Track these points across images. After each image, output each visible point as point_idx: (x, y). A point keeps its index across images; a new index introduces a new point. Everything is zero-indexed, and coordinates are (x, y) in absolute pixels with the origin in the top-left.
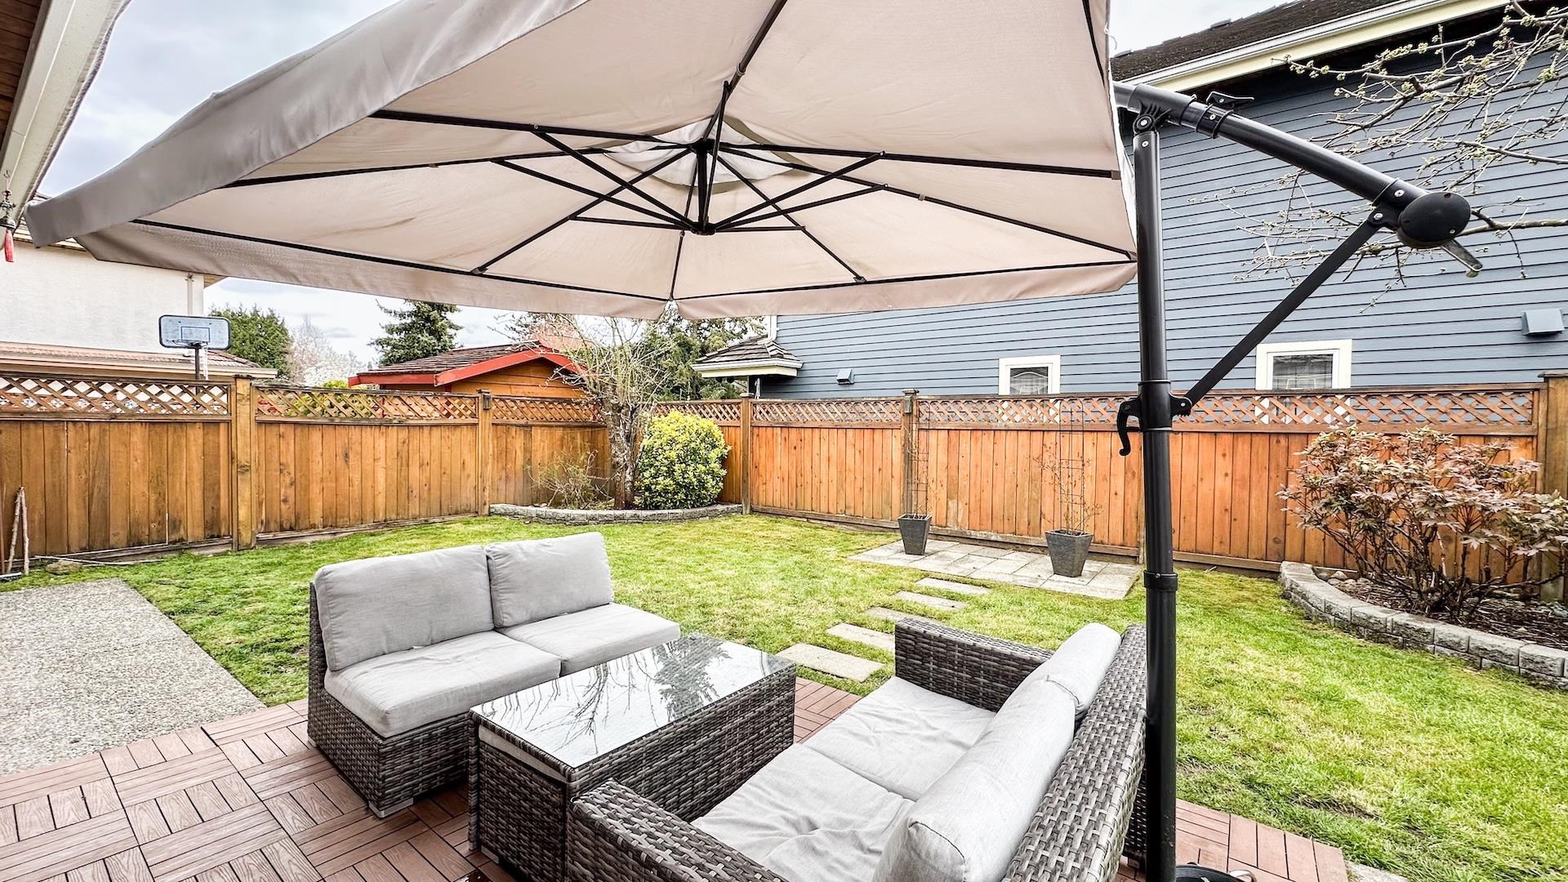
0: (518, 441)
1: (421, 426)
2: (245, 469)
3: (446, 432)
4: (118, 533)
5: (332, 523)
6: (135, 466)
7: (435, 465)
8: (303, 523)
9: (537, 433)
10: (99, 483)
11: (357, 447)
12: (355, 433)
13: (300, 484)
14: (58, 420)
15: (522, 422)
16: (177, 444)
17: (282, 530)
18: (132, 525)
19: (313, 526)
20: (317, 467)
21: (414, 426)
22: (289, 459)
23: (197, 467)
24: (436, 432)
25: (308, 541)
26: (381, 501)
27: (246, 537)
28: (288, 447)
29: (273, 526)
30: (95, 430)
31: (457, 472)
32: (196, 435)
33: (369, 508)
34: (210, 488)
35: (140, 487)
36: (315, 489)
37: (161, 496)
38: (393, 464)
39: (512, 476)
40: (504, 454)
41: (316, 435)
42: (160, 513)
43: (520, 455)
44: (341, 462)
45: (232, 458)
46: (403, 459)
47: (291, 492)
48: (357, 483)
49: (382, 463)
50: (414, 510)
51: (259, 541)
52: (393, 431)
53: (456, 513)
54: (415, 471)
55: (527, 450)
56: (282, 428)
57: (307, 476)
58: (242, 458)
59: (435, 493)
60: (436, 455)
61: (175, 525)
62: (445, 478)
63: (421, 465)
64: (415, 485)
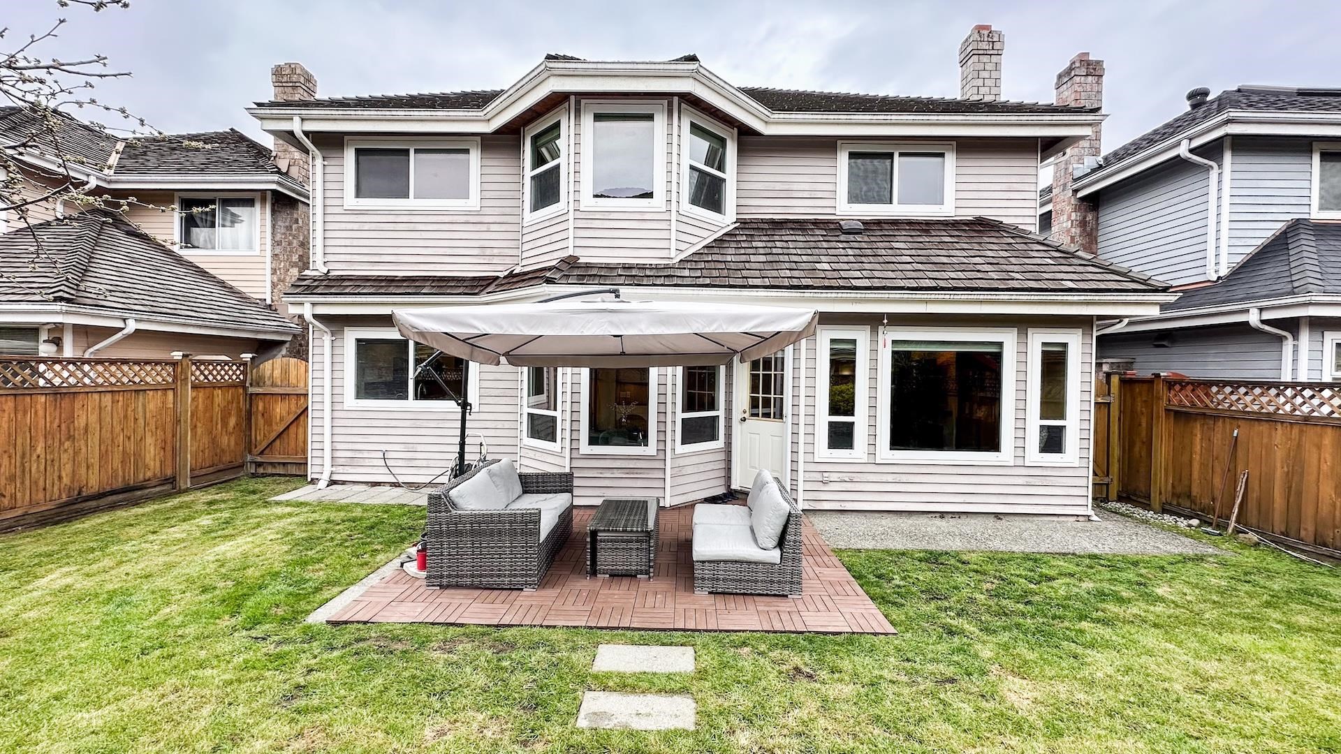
4: (1308, 530)
10: (1296, 478)
14: (1272, 419)
18: (1319, 524)
30: (1296, 430)
35: (1327, 489)
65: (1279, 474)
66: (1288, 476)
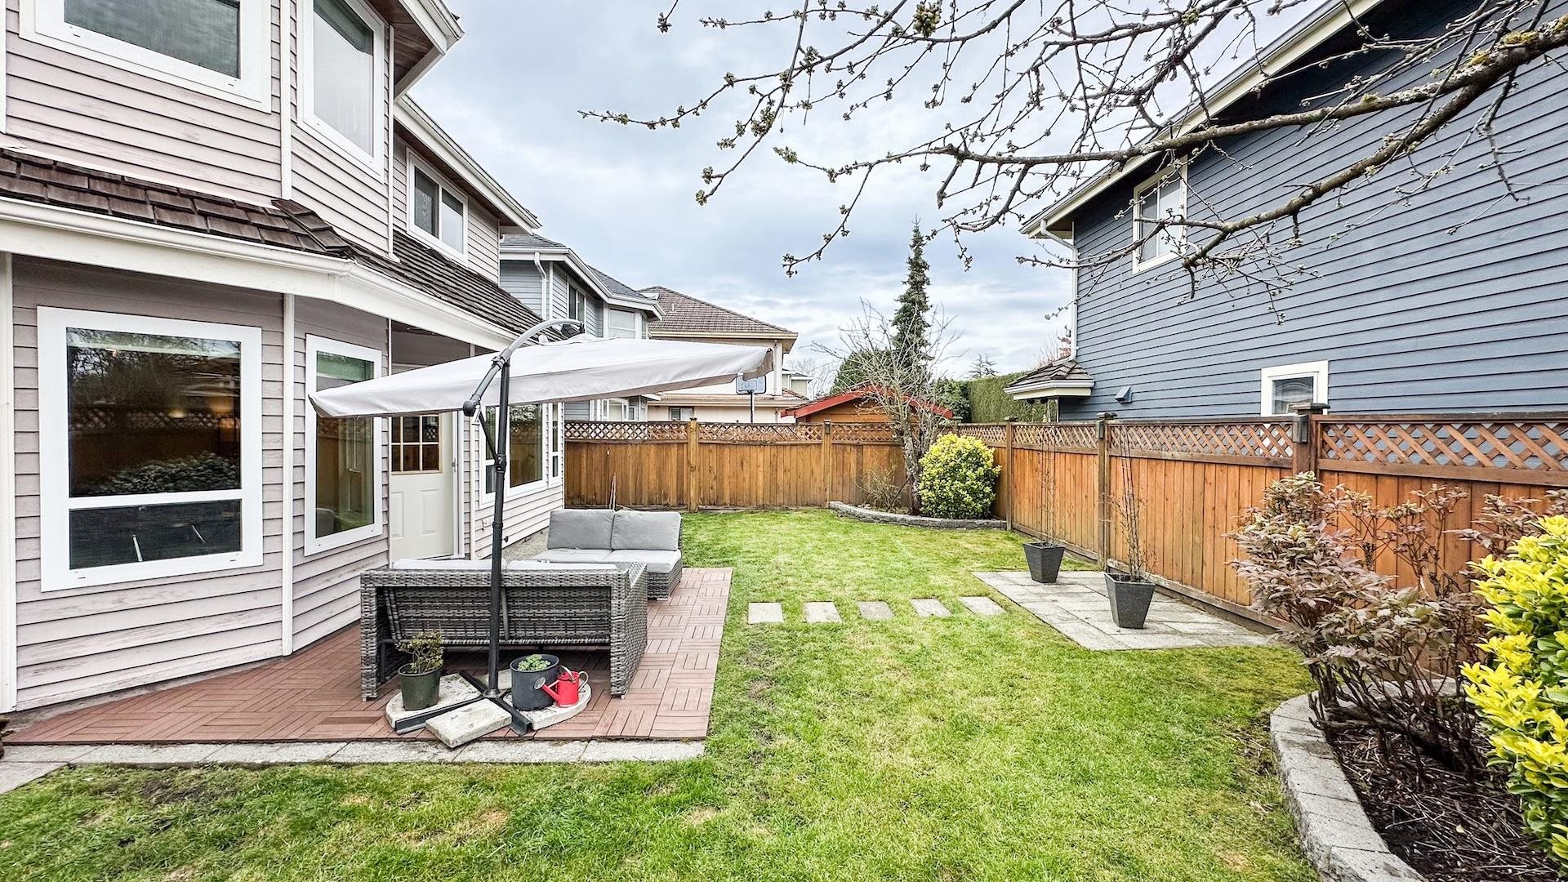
0: (852, 457)
1: (784, 445)
2: (693, 469)
3: (801, 450)
4: (645, 500)
5: (734, 504)
6: (651, 465)
7: (793, 471)
8: (721, 502)
9: (867, 451)
10: (639, 473)
11: (747, 458)
12: (747, 449)
13: (719, 479)
14: (626, 443)
15: (855, 442)
16: (667, 455)
17: (710, 504)
18: (650, 494)
19: (725, 504)
20: (727, 469)
21: (780, 445)
22: (714, 464)
23: (675, 467)
24: (794, 449)
25: (722, 512)
26: (760, 492)
27: (693, 506)
28: (713, 460)
29: (706, 502)
31: (808, 475)
32: (674, 449)
33: (754, 497)
34: (680, 479)
35: (653, 476)
36: (726, 482)
37: (660, 481)
38: (768, 469)
39: (847, 481)
40: (842, 465)
41: (727, 450)
42: (660, 490)
43: (853, 466)
44: (739, 468)
45: (689, 462)
46: (774, 467)
47: (715, 483)
48: (747, 480)
49: (761, 469)
50: (780, 500)
51: (699, 509)
52: (768, 449)
53: (807, 505)
54: (780, 474)
55: (859, 463)
56: (711, 446)
57: (722, 474)
58: (693, 463)
59: (793, 492)
60: (794, 465)
61: (666, 496)
62: (800, 480)
63: (785, 471)
64: (780, 483)
65: (631, 473)
66: (636, 472)
